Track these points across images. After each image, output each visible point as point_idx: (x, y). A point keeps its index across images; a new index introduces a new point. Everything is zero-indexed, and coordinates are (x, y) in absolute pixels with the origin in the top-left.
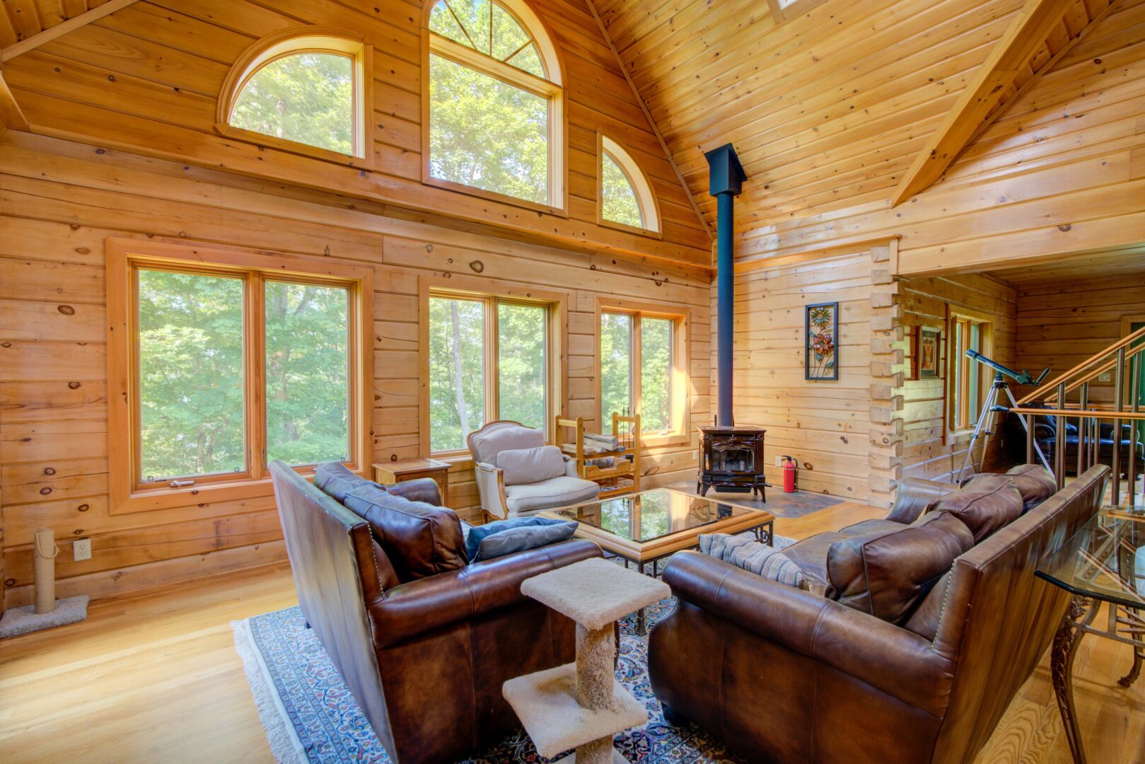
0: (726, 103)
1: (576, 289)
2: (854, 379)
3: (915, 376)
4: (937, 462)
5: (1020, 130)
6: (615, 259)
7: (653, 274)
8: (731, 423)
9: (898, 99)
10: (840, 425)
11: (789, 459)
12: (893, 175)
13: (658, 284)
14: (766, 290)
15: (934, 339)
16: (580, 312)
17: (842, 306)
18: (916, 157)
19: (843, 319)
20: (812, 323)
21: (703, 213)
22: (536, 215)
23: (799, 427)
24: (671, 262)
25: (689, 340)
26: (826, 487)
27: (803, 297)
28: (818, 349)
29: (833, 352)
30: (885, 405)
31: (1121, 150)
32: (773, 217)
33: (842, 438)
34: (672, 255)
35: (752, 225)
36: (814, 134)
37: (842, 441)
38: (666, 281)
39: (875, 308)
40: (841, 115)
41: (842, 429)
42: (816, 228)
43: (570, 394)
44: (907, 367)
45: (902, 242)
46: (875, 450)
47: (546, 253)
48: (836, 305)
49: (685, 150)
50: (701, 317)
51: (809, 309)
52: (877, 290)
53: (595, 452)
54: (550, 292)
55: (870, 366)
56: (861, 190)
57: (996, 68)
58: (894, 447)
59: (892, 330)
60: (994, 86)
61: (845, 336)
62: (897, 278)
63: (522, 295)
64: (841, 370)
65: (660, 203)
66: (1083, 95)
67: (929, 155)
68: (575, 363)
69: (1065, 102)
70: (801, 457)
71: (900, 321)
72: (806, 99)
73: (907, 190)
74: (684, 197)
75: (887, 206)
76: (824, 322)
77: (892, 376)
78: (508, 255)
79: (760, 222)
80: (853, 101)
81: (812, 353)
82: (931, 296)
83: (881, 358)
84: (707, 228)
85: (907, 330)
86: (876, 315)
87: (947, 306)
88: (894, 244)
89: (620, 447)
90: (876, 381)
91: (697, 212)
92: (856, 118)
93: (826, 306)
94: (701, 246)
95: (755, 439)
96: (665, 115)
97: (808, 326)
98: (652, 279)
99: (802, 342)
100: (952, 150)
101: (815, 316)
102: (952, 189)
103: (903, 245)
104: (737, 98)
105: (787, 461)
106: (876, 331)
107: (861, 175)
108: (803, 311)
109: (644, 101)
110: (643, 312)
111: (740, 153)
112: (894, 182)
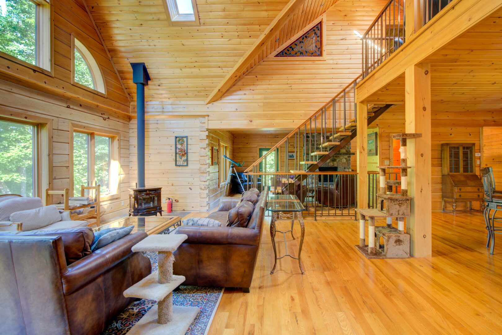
0: (144, 46)
1: (58, 117)
2: (194, 165)
3: (212, 164)
4: (217, 194)
5: (240, 90)
6: (81, 103)
7: (102, 114)
8: (144, 186)
9: (210, 69)
10: (189, 183)
11: (169, 199)
12: (207, 94)
13: (105, 119)
14: (157, 128)
15: (216, 151)
16: (60, 130)
17: (189, 138)
18: (214, 90)
19: (189, 143)
20: (177, 143)
21: (126, 89)
22: (32, 72)
23: (172, 186)
24: (111, 110)
25: (120, 148)
26: (184, 208)
27: (174, 133)
28: (180, 154)
29: (186, 155)
30: (205, 175)
31: (261, 103)
32: (161, 98)
33: (190, 188)
34: (112, 106)
35: (150, 99)
36: (180, 71)
37: (190, 189)
38: (108, 118)
39: (201, 140)
40: (191, 68)
41: (190, 184)
42: (179, 106)
43: (54, 176)
44: (210, 161)
45: (209, 117)
46: (202, 191)
47: (38, 94)
48: (187, 137)
49: (119, 58)
50: (125, 137)
51: (176, 138)
52: (201, 133)
53: (76, 206)
54: (41, 117)
55: (199, 161)
56: (196, 96)
57: (236, 71)
58: (208, 189)
59: (206, 148)
60: (235, 75)
61: (190, 149)
62: (208, 130)
63: (21, 117)
64: (189, 162)
65: (106, 80)
66: (254, 85)
67: (218, 90)
68: (56, 159)
69: (250, 85)
70: (174, 197)
71: (208, 145)
72: (179, 57)
73: (211, 100)
74: (117, 79)
75: (204, 104)
76: (182, 143)
77: (206, 164)
78: (10, 92)
79: (155, 99)
80: (196, 64)
81: (178, 155)
82: (215, 136)
83: (203, 158)
84: (128, 96)
85: (210, 148)
86: (201, 142)
87: (219, 140)
88: (207, 117)
89: (91, 202)
90: (202, 166)
91: (123, 87)
92: (195, 70)
93: (183, 137)
94: (126, 104)
95: (157, 192)
96: (110, 38)
97: (176, 145)
98: (101, 117)
99: (174, 151)
100: (224, 91)
101: (179, 141)
102: (224, 103)
103: (210, 118)
104: (149, 46)
105: (168, 200)
106: (201, 148)
107: (196, 91)
108: (174, 138)
109: (97, 27)
110: (96, 132)
111: (148, 68)
112: (207, 96)
